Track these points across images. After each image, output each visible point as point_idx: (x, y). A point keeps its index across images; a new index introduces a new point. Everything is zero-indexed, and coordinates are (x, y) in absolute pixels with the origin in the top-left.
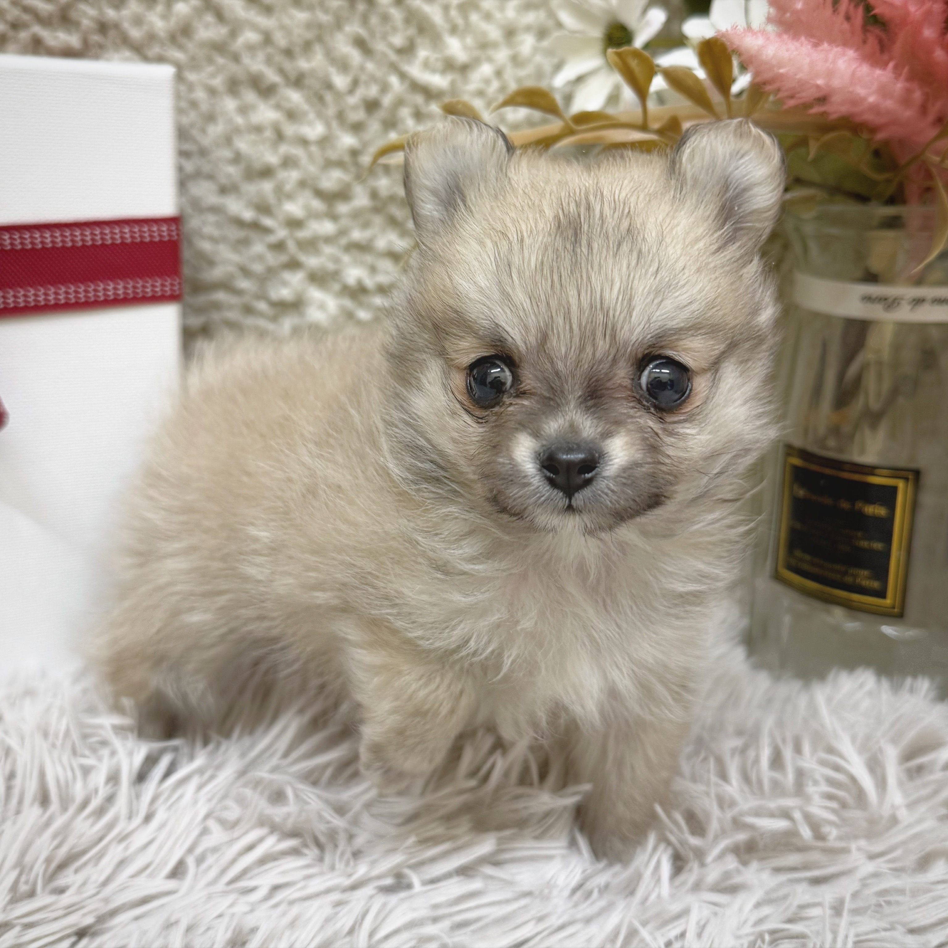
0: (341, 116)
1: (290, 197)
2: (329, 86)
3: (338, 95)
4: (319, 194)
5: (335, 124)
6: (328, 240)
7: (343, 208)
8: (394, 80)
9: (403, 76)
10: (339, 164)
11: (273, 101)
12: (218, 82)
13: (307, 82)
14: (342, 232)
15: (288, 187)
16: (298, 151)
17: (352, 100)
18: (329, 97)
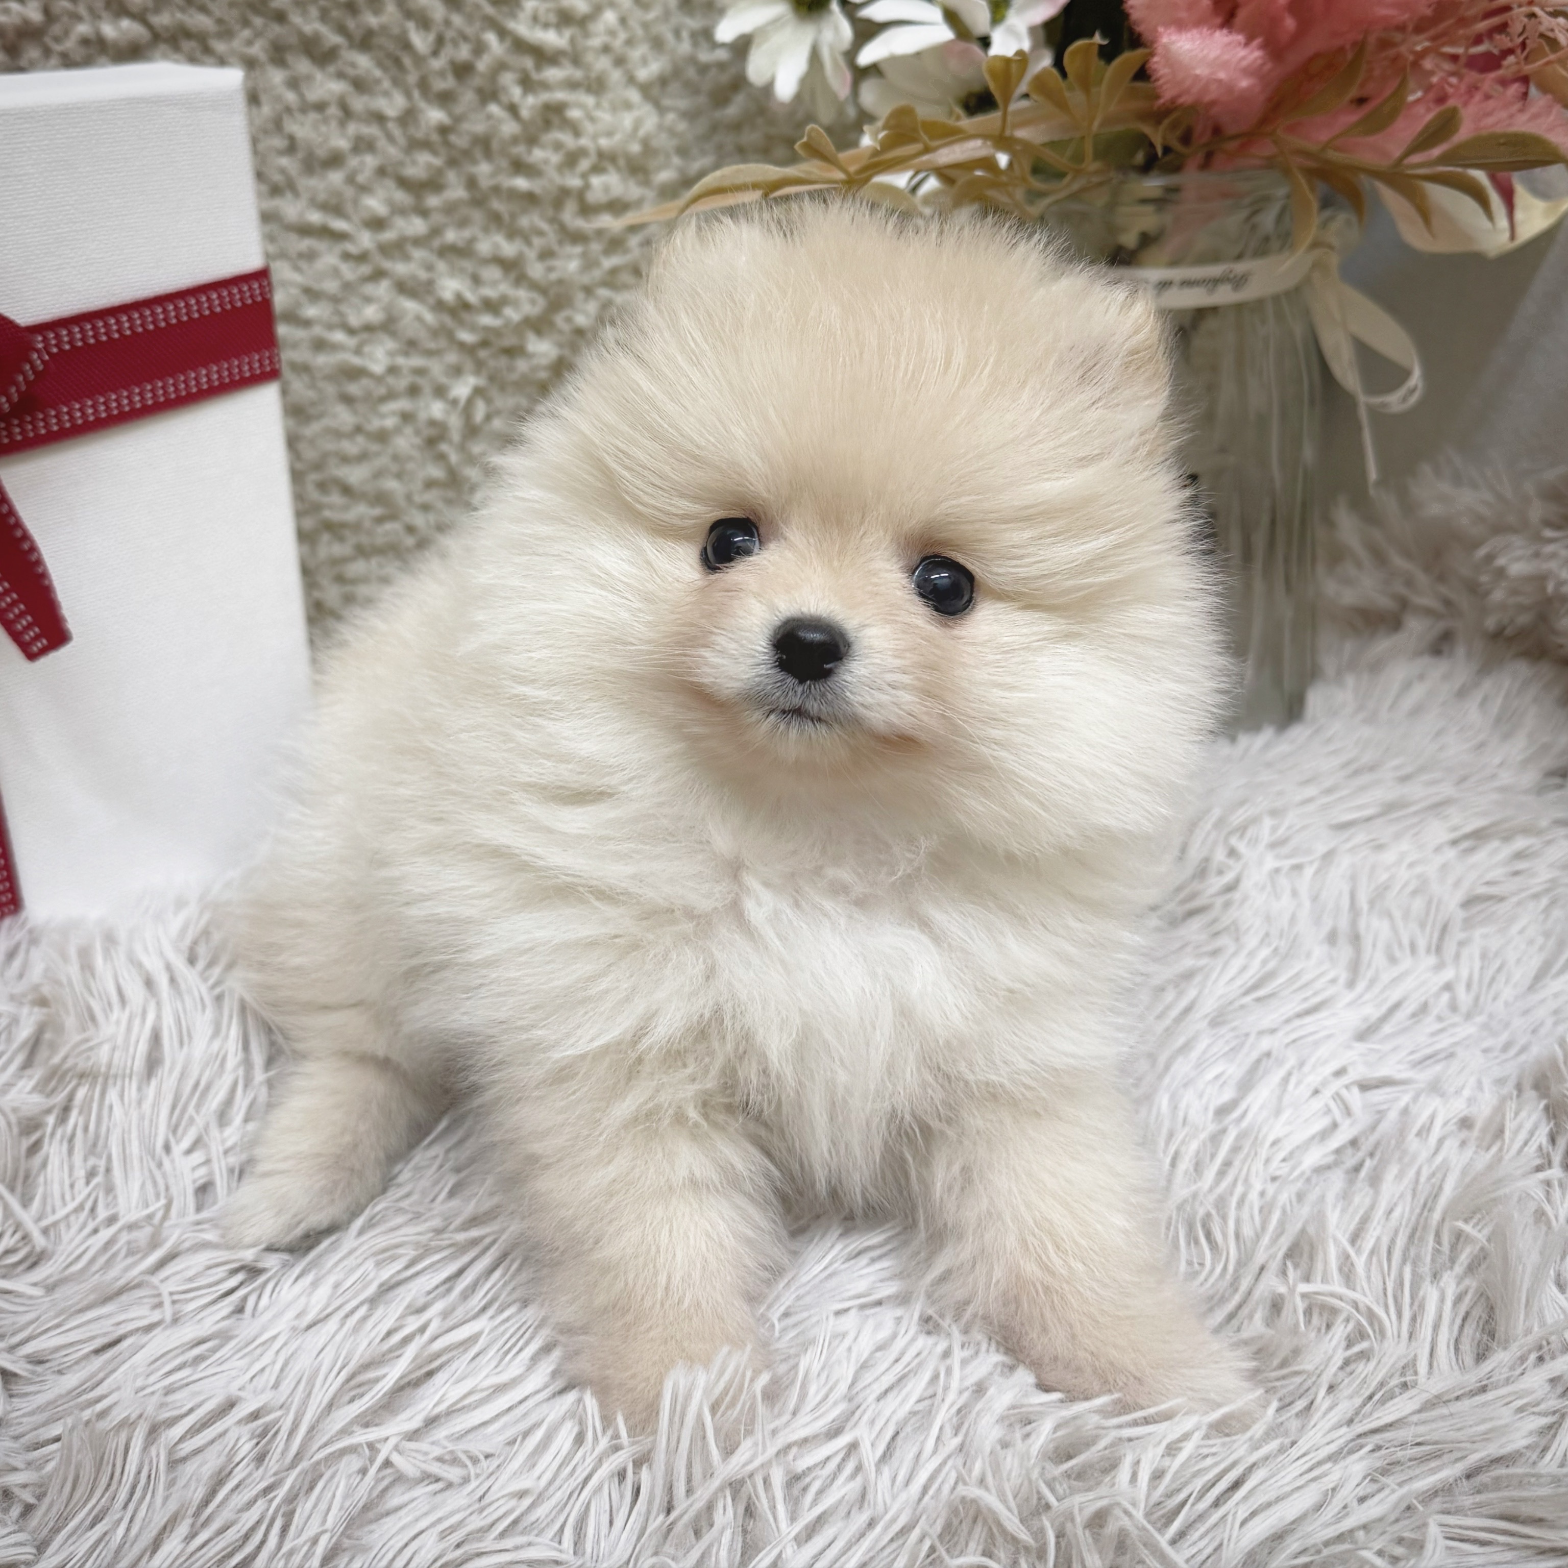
0: (424, 85)
1: (364, 189)
2: (407, 46)
3: (419, 60)
4: (403, 183)
5: (416, 94)
6: (418, 242)
7: (433, 201)
8: (491, 38)
9: (502, 33)
10: (425, 145)
11: (331, 69)
12: (257, 50)
13: (376, 41)
14: (436, 232)
15: (361, 178)
16: (371, 130)
17: (437, 64)
18: (407, 61)
